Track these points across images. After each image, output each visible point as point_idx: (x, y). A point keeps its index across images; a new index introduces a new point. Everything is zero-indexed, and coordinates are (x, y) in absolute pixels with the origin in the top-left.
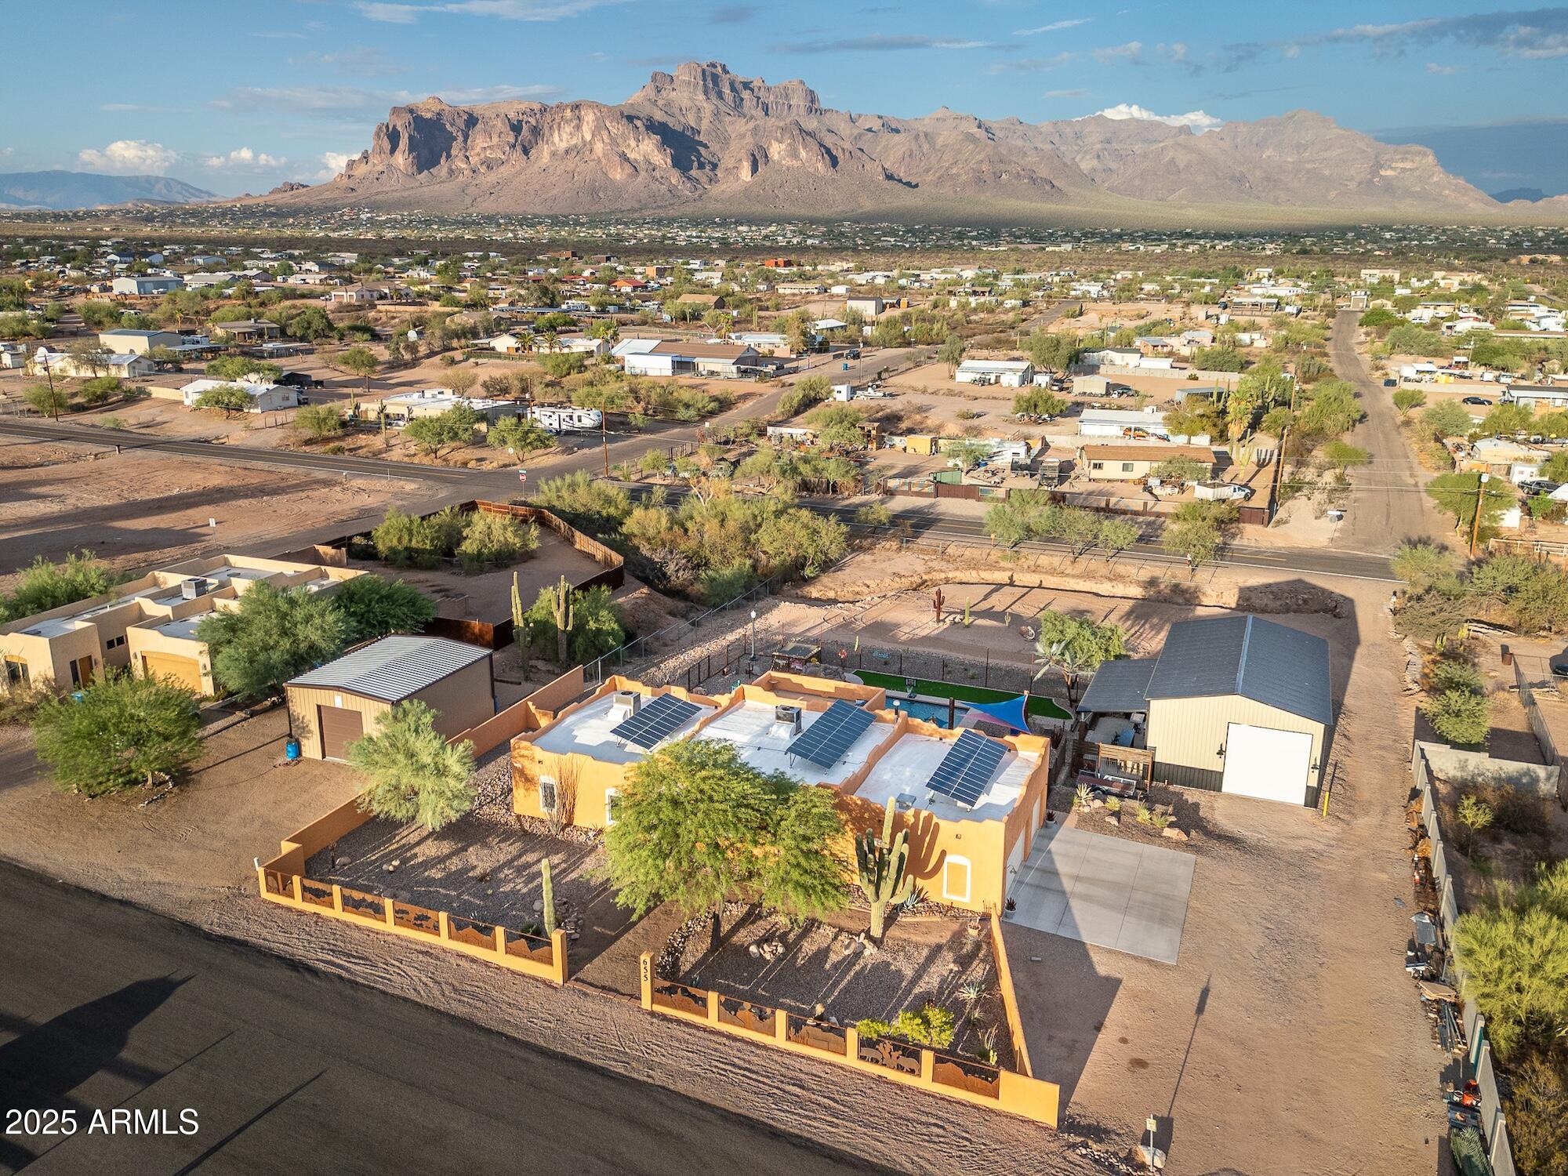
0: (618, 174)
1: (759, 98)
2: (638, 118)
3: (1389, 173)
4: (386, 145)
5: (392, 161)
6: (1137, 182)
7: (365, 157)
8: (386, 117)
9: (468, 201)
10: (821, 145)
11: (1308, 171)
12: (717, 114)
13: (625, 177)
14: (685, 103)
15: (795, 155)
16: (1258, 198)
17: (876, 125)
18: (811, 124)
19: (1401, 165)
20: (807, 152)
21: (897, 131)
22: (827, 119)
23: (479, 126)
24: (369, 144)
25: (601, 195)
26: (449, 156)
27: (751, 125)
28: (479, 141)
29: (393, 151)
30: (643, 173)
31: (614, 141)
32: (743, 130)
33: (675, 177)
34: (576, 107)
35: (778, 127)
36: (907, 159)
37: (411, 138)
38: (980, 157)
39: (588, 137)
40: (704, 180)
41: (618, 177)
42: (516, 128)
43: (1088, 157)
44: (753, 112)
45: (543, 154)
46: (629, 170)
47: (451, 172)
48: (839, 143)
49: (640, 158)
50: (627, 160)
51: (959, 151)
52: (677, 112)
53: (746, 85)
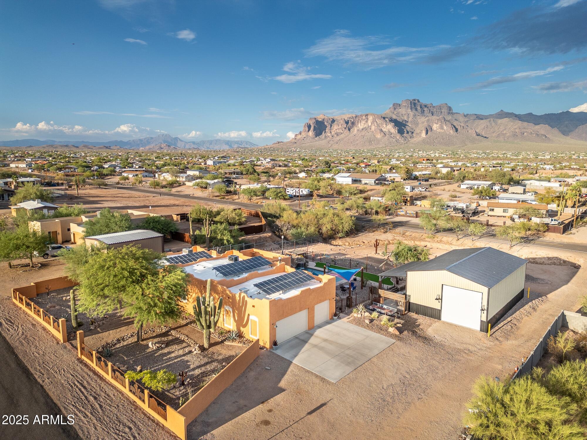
0: (379, 136)
1: (430, 110)
2: (387, 118)
4: (307, 129)
5: (308, 134)
7: (300, 133)
8: (308, 121)
9: (330, 145)
10: (452, 125)
12: (415, 116)
13: (381, 136)
14: (404, 112)
17: (474, 117)
18: (449, 118)
20: (447, 127)
21: (482, 119)
22: (455, 116)
23: (335, 123)
24: (302, 129)
25: (373, 143)
26: (325, 132)
27: (427, 119)
28: (335, 127)
29: (309, 131)
30: (387, 135)
31: (378, 125)
32: (423, 120)
33: (398, 136)
34: (367, 115)
35: (436, 119)
36: (486, 129)
37: (314, 127)
38: (515, 127)
39: (370, 124)
40: (409, 137)
41: (379, 137)
42: (347, 123)
44: (428, 115)
45: (355, 130)
46: (382, 134)
47: (326, 137)
48: (459, 124)
49: (387, 131)
50: (382, 131)
51: (507, 125)
52: (401, 115)
53: (426, 106)
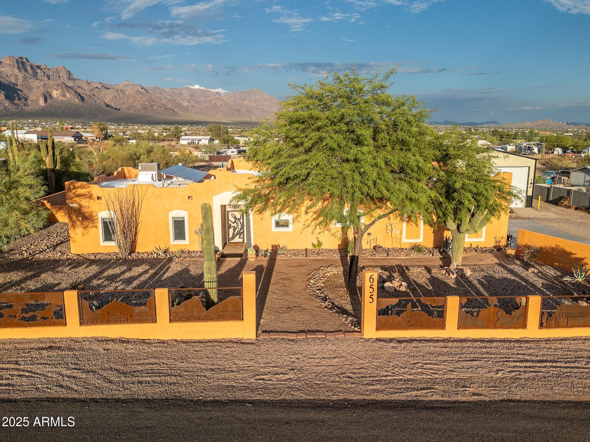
1: (45, 73)
6: (204, 110)
10: (76, 92)
11: (260, 109)
16: (246, 117)
17: (99, 86)
18: (70, 84)
20: (70, 95)
21: (108, 89)
22: (77, 82)
32: (38, 85)
35: (55, 84)
36: (114, 99)
38: (144, 99)
40: (22, 104)
43: (185, 101)
44: (42, 78)
48: (85, 92)
51: (135, 97)
52: (5, 76)
53: (38, 67)
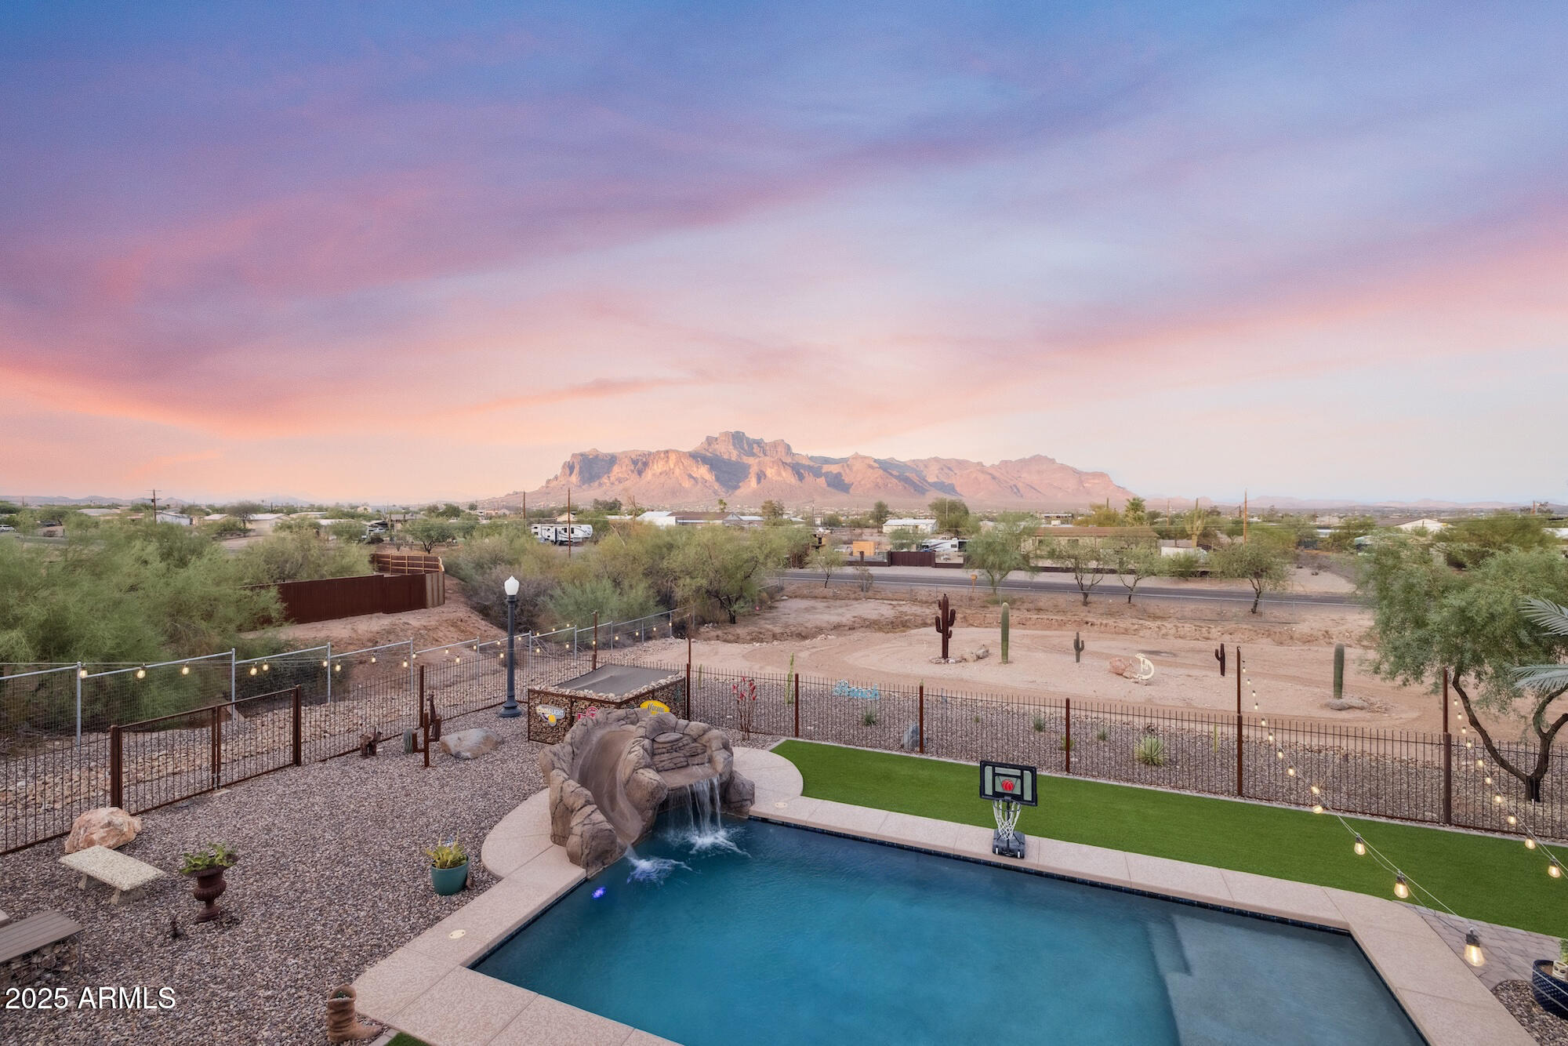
0: (687, 484)
1: (761, 447)
2: (699, 457)
3: (1087, 485)
4: (568, 472)
5: (570, 479)
7: (556, 478)
8: (569, 458)
11: (1046, 484)
12: (740, 455)
13: (692, 485)
14: (723, 450)
15: (779, 474)
18: (788, 459)
19: (1092, 481)
20: (787, 473)
22: (796, 457)
23: (616, 462)
24: (559, 472)
26: (600, 477)
27: (757, 460)
28: (616, 469)
29: (570, 475)
30: (700, 484)
31: (685, 468)
33: (717, 484)
34: (667, 452)
35: (771, 461)
37: (580, 467)
38: (876, 476)
39: (672, 466)
41: (687, 486)
42: (635, 462)
43: (932, 477)
44: (759, 454)
45: (649, 475)
46: (693, 482)
47: (601, 484)
49: (698, 477)
50: (693, 478)
51: (865, 473)
53: (755, 442)
